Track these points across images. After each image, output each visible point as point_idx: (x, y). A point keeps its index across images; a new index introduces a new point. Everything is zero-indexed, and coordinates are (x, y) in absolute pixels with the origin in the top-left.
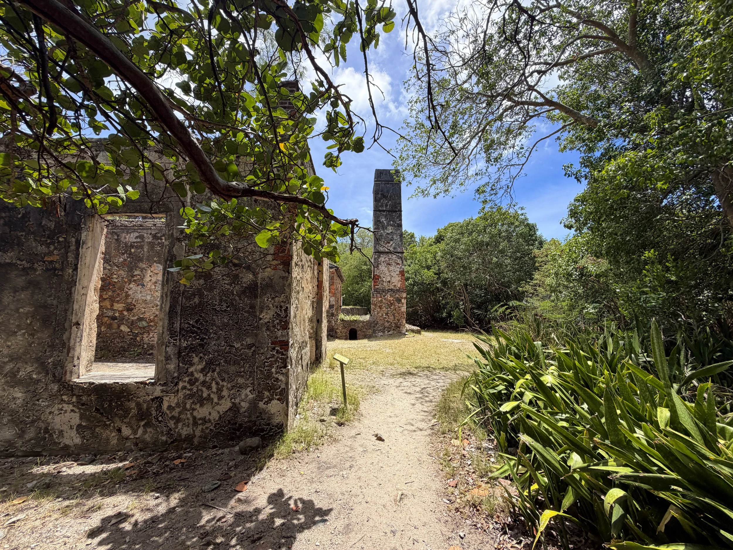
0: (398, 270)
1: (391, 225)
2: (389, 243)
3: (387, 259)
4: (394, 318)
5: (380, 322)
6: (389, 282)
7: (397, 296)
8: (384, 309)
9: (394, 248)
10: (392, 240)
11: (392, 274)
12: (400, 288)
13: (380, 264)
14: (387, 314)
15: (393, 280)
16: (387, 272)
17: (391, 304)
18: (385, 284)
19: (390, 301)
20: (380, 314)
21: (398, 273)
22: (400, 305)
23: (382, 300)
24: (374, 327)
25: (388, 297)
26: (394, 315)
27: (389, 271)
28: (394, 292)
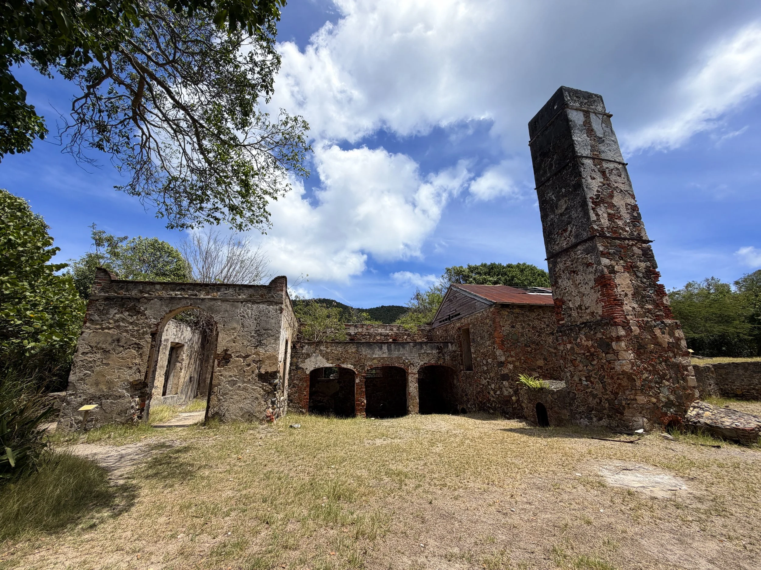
0: (592, 277)
1: (564, 196)
2: (565, 231)
3: (569, 263)
4: (604, 388)
5: (580, 396)
6: (580, 307)
7: (599, 335)
8: (581, 367)
9: (577, 236)
10: (569, 223)
11: (583, 290)
12: (603, 317)
13: (560, 277)
14: (588, 378)
15: (587, 302)
16: (573, 288)
17: (592, 355)
18: (574, 314)
19: (588, 349)
20: (576, 379)
21: (592, 284)
22: (610, 356)
23: (572, 348)
24: (571, 405)
25: (583, 339)
26: (601, 379)
27: (576, 286)
28: (590, 327)
